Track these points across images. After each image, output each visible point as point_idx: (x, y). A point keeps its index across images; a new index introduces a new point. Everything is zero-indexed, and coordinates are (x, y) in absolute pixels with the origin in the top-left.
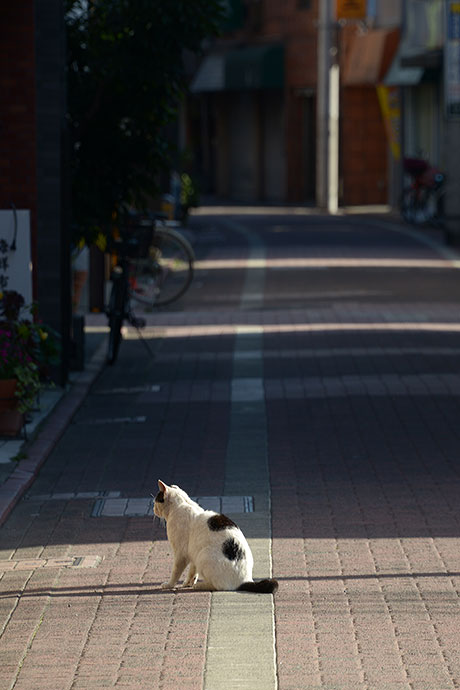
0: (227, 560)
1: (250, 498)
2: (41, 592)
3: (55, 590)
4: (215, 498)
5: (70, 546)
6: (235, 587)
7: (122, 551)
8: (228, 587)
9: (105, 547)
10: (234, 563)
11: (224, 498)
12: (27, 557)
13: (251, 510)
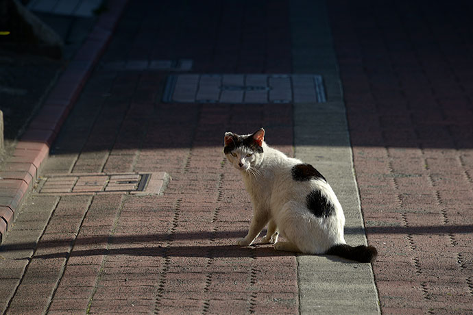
0: (312, 216)
1: (320, 78)
2: (97, 244)
3: (111, 240)
4: (285, 76)
5: (137, 153)
6: (323, 250)
7: (192, 164)
8: (315, 249)
9: (174, 154)
10: (321, 220)
11: (294, 76)
12: (91, 170)
13: (324, 100)
